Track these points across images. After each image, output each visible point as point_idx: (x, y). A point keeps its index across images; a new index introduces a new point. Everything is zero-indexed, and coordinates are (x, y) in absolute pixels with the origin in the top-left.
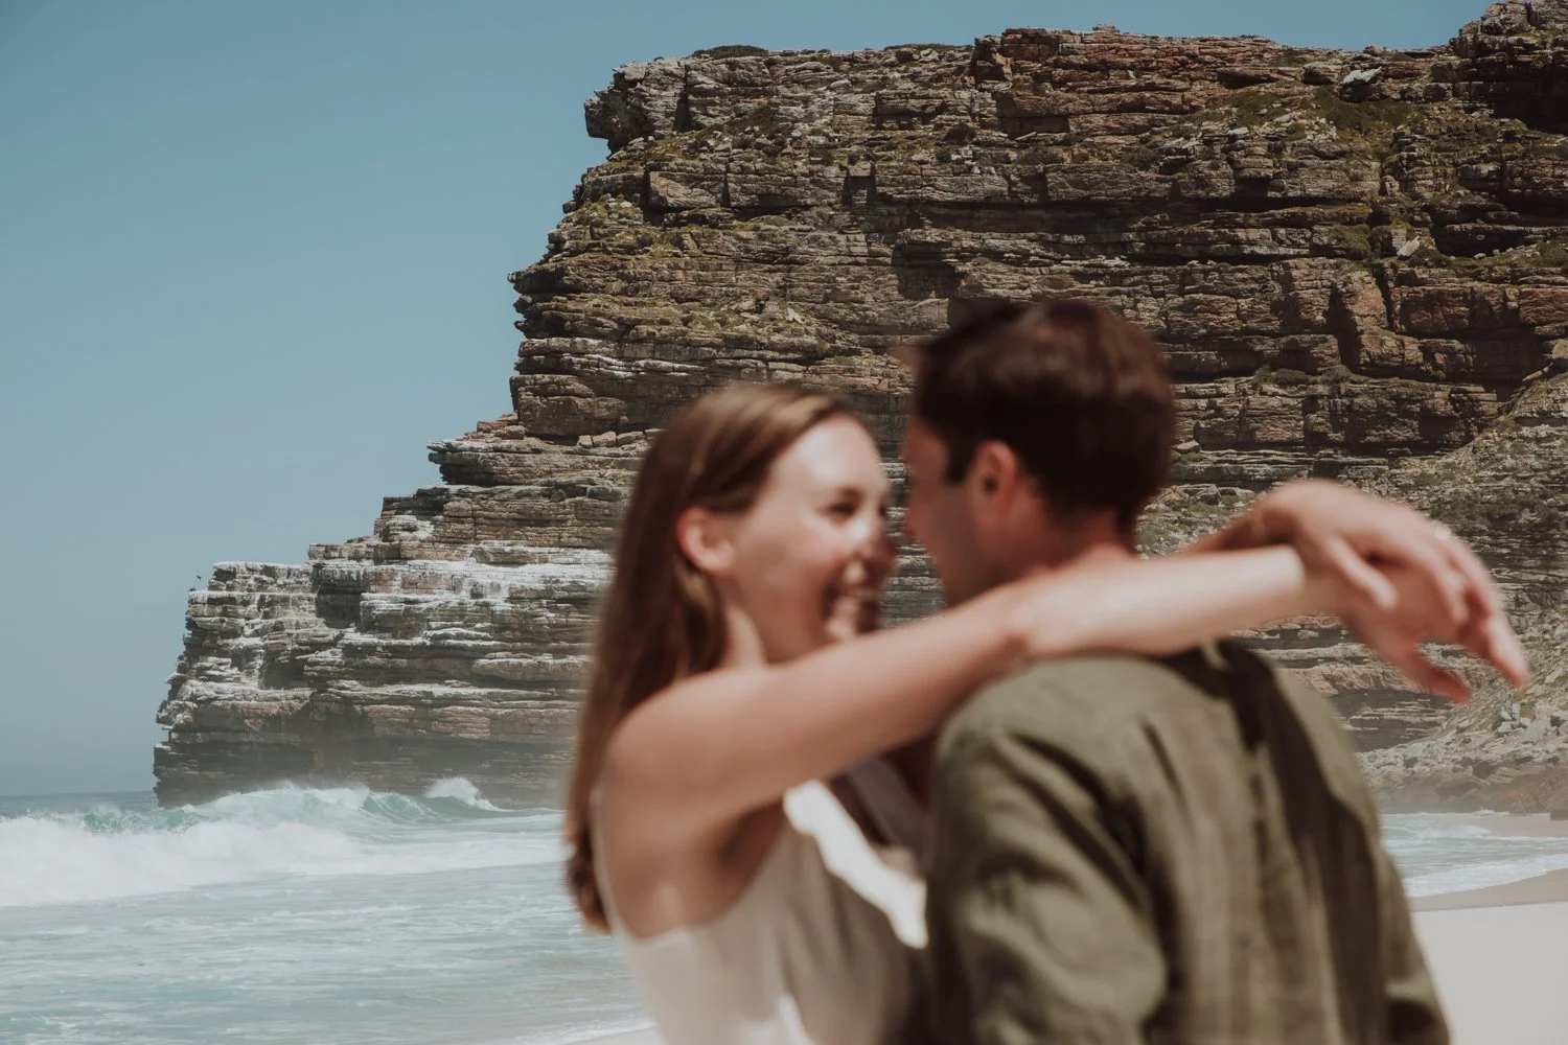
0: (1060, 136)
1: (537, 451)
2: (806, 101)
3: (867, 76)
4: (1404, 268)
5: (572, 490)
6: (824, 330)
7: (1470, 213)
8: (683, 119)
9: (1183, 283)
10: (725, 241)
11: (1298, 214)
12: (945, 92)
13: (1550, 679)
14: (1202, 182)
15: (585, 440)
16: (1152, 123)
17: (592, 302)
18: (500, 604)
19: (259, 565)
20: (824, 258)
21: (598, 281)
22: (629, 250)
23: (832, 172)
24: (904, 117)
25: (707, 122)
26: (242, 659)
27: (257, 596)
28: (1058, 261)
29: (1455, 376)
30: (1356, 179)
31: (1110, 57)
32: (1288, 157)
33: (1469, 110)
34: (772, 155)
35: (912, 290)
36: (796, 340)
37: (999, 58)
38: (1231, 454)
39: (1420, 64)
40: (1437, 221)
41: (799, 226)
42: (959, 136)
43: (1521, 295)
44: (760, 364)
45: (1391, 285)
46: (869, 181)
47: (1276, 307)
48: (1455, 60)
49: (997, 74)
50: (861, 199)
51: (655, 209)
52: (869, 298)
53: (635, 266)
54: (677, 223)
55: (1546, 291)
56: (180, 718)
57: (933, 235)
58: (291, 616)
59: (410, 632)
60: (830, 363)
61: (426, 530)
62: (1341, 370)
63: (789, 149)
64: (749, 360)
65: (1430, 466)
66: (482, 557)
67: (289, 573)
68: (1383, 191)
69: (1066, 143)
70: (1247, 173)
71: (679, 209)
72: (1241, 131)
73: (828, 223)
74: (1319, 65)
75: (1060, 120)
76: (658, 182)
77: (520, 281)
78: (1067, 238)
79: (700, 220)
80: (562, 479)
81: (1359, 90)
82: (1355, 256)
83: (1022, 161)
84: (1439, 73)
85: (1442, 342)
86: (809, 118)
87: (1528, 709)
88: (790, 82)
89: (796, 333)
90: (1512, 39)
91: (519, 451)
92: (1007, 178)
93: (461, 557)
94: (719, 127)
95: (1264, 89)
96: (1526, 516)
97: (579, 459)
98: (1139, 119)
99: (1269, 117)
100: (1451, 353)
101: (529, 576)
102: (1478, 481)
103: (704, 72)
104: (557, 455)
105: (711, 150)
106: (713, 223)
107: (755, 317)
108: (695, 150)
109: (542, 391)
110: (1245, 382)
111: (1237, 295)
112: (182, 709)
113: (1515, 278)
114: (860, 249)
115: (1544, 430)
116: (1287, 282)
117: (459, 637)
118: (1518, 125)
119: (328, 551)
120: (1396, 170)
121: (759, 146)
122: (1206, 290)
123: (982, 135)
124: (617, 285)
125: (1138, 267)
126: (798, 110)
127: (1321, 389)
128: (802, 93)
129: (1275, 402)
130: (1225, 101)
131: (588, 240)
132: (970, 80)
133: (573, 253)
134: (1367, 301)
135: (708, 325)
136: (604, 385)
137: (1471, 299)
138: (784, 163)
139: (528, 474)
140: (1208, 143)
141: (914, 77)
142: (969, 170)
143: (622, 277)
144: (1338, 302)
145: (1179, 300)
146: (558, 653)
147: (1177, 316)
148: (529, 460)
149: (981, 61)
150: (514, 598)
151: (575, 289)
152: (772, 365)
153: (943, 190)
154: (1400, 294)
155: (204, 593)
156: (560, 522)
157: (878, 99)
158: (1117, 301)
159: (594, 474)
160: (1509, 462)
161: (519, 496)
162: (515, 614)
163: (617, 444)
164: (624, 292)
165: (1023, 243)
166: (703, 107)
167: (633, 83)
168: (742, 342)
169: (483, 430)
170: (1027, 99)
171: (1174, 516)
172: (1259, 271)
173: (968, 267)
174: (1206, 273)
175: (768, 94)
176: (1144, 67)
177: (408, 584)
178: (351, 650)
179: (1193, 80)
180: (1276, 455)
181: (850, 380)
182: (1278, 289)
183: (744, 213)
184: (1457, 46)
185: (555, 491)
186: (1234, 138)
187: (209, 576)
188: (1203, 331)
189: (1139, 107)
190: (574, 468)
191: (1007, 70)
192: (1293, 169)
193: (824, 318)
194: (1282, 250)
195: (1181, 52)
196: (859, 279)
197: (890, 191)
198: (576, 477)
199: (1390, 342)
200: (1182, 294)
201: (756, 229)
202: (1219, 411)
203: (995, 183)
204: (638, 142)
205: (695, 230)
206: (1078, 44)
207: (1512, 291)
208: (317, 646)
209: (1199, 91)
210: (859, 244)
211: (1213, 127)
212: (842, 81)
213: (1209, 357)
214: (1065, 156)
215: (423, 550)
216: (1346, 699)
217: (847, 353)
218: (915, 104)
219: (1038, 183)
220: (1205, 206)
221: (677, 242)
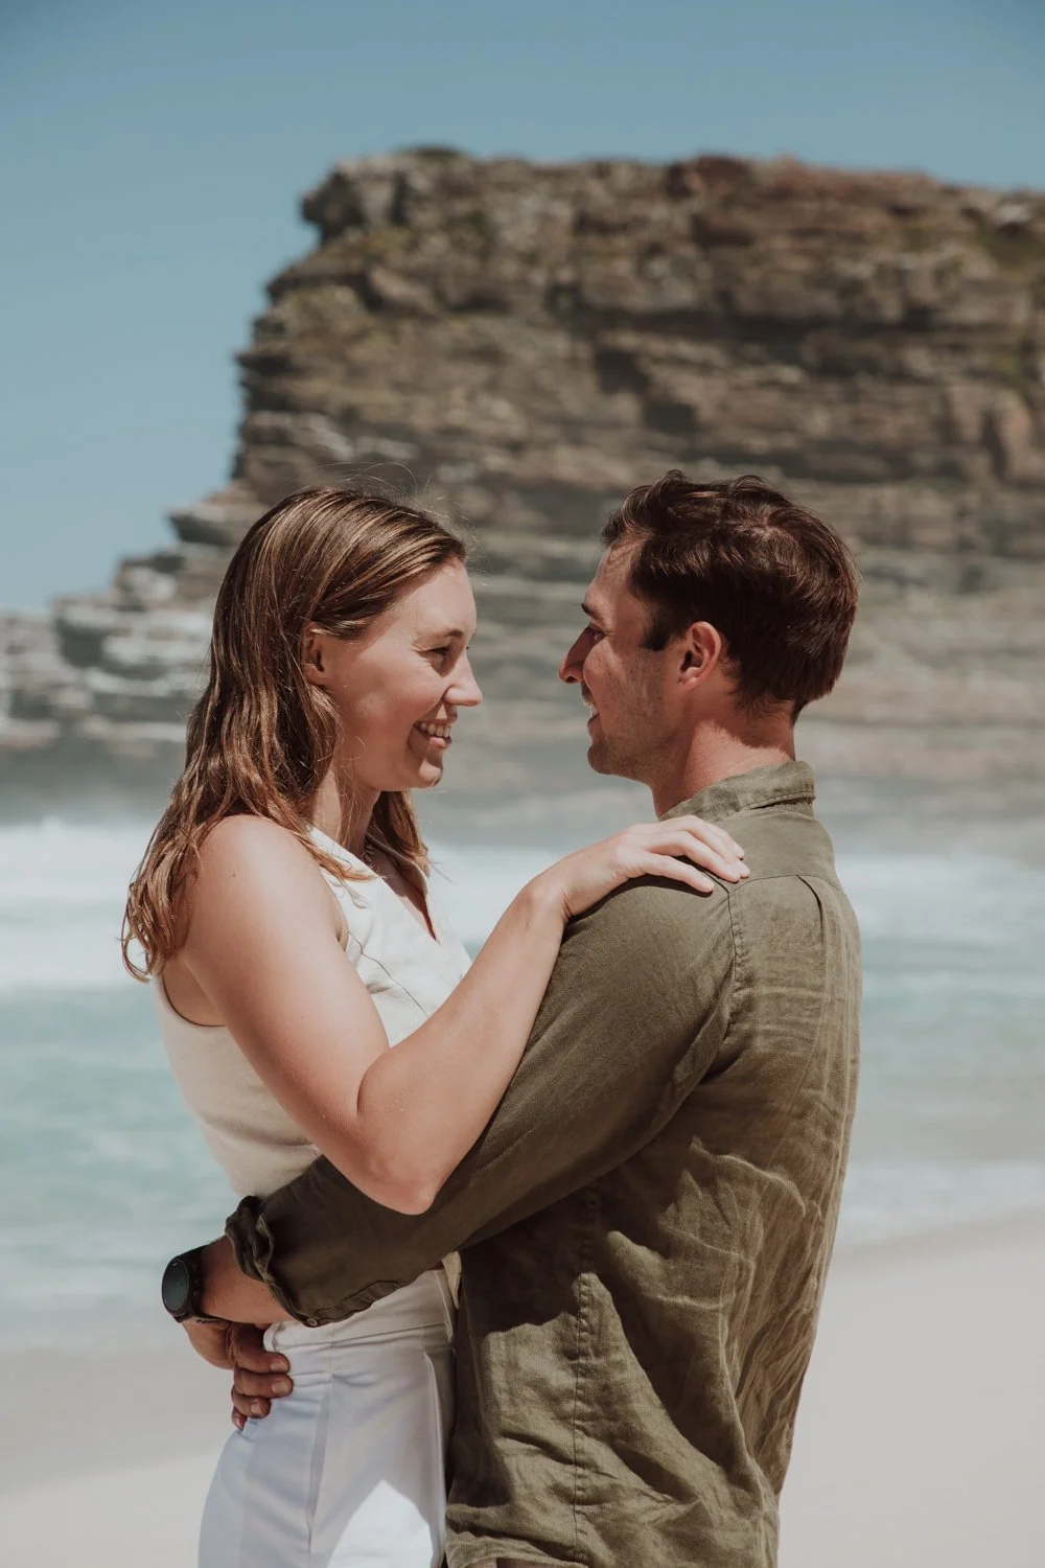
0: (747, 255)
2: (512, 207)
3: (570, 187)
6: (532, 422)
8: (397, 215)
9: (853, 397)
10: (440, 337)
11: (958, 340)
12: (640, 207)
14: (873, 305)
16: (827, 250)
17: (318, 386)
20: (529, 356)
21: (323, 364)
22: (351, 338)
23: (539, 277)
25: (421, 220)
28: (740, 368)
30: (1009, 310)
31: (792, 185)
34: (484, 255)
35: (609, 387)
36: (505, 431)
37: (694, 180)
38: (889, 554)
41: (507, 324)
42: (654, 250)
44: (473, 450)
45: (1040, 409)
46: (574, 289)
47: (934, 423)
49: (690, 193)
51: (373, 301)
52: (568, 397)
54: (397, 315)
57: (627, 340)
58: (32, 659)
59: (151, 680)
60: (534, 454)
61: (165, 587)
62: (991, 482)
63: (498, 253)
64: (461, 447)
67: (31, 621)
68: (1033, 321)
69: (756, 261)
70: (916, 300)
71: (396, 302)
72: (910, 261)
73: (530, 323)
74: (976, 201)
75: (741, 239)
76: (378, 276)
77: (244, 361)
78: (754, 350)
79: (415, 314)
81: (1013, 230)
82: (1008, 381)
83: (712, 276)
86: (516, 223)
89: (506, 422)
92: (697, 289)
93: (196, 611)
94: (433, 226)
95: (927, 221)
98: (816, 244)
103: (422, 175)
105: (427, 249)
106: (429, 318)
107: (467, 407)
108: (413, 246)
109: (268, 464)
110: (905, 489)
111: (900, 410)
114: (562, 349)
116: (946, 402)
119: (66, 602)
121: (472, 248)
122: (875, 406)
123: (676, 250)
124: (340, 370)
125: (812, 380)
126: (504, 215)
127: (973, 500)
128: (508, 198)
129: (931, 511)
130: (893, 230)
131: (311, 326)
132: (664, 197)
133: (299, 338)
134: (1018, 425)
135: (427, 413)
136: (327, 463)
138: (494, 266)
140: (881, 268)
141: (613, 191)
142: (663, 283)
143: (345, 362)
144: (991, 423)
145: (847, 412)
147: (846, 427)
149: (674, 181)
151: (299, 372)
152: (484, 454)
153: (639, 299)
157: (581, 212)
158: (793, 409)
164: (346, 376)
165: (709, 352)
166: (418, 207)
167: (350, 181)
168: (457, 431)
169: (214, 499)
170: (718, 220)
172: (922, 390)
173: (660, 372)
175: (478, 197)
176: (821, 194)
177: (150, 636)
178: (98, 695)
179: (864, 208)
180: (931, 557)
181: (550, 470)
182: (936, 409)
183: (457, 310)
186: (902, 268)
188: (868, 442)
189: (817, 233)
191: (700, 190)
192: (954, 299)
193: (528, 411)
194: (943, 372)
196: (560, 375)
197: (592, 297)
199: (1036, 460)
200: (851, 405)
201: (469, 326)
202: (882, 517)
203: (682, 295)
204: (353, 237)
205: (413, 323)
206: (763, 172)
208: (59, 686)
209: (871, 220)
210: (560, 344)
211: (885, 255)
212: (545, 187)
213: (871, 465)
214: (752, 275)
215: (165, 605)
216: (999, 777)
217: (546, 445)
218: (614, 216)
219: (725, 297)
220: (875, 328)
221: (394, 334)
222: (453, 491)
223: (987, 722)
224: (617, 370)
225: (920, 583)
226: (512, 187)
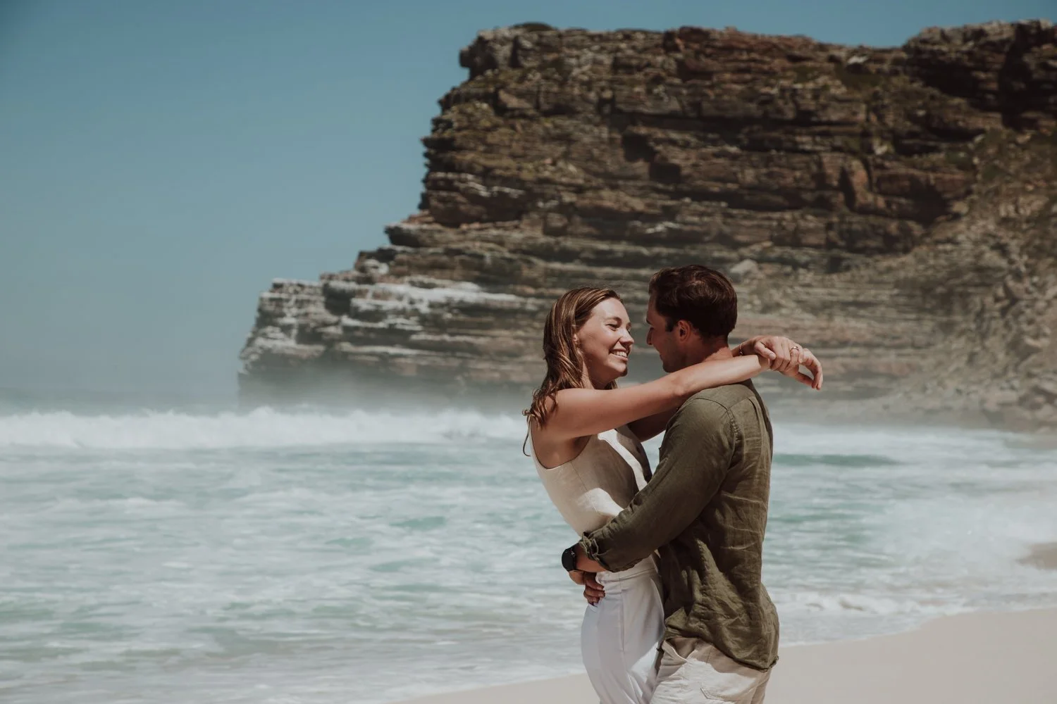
0: (708, 83)
1: (440, 231)
2: (578, 57)
3: (609, 45)
4: (879, 161)
5: (459, 252)
6: (588, 176)
7: (912, 135)
8: (514, 62)
9: (768, 162)
10: (538, 128)
11: (826, 130)
12: (649, 57)
13: (952, 369)
14: (779, 111)
15: (464, 227)
16: (753, 80)
17: (469, 156)
18: (424, 309)
19: (295, 281)
20: (587, 139)
21: (472, 145)
22: (488, 130)
23: (592, 96)
24: (629, 69)
25: (527, 64)
26: (286, 329)
27: (294, 298)
28: (705, 147)
29: (902, 216)
30: (855, 114)
31: (734, 44)
32: (822, 100)
33: (912, 82)
34: (562, 84)
35: (631, 157)
36: (574, 181)
37: (678, 41)
38: (788, 250)
39: (886, 56)
40: (895, 138)
41: (575, 122)
42: (657, 80)
43: (936, 179)
44: (555, 193)
45: (872, 169)
46: (612, 101)
47: (814, 177)
48: (904, 55)
49: (676, 49)
50: (607, 110)
51: (500, 109)
52: (609, 162)
53: (492, 138)
54: (513, 117)
55: (947, 177)
56: (254, 357)
57: (643, 131)
58: (311, 309)
59: (377, 320)
60: (590, 194)
61: (384, 269)
62: (845, 210)
63: (570, 82)
64: (550, 190)
65: (892, 262)
66: (413, 284)
67: (311, 287)
68: (868, 120)
69: (712, 87)
70: (803, 108)
71: (513, 110)
72: (799, 86)
73: (589, 121)
74: (836, 53)
75: (707, 75)
76: (503, 96)
77: (426, 142)
78: (710, 136)
79: (523, 116)
80: (454, 246)
81: (857, 68)
82: (854, 153)
83: (689, 95)
84: (897, 62)
85: (896, 199)
86: (580, 66)
87: (941, 384)
88: (570, 46)
89: (574, 177)
90: (936, 48)
91: (432, 231)
92: (680, 102)
93: (402, 283)
94: (533, 68)
95: (810, 64)
96: (940, 290)
97: (461, 237)
98: (748, 77)
99: (814, 78)
100: (899, 205)
101: (438, 295)
102: (917, 271)
103: (527, 39)
104: (450, 234)
105: (530, 80)
106: (531, 118)
107: (552, 168)
108: (522, 79)
109: (442, 200)
110: (797, 214)
111: (794, 169)
112: (254, 353)
113: (934, 169)
114: (605, 135)
115: (949, 247)
116: (820, 164)
117: (403, 324)
118: (935, 92)
119: (331, 277)
120: (875, 110)
121: (555, 80)
122: (780, 166)
123: (669, 80)
124: (481, 148)
125: (745, 153)
126: (573, 61)
127: (835, 219)
128: (575, 52)
129: (811, 225)
130: (790, 69)
131: (465, 124)
132: (662, 51)
133: (459, 130)
134: (859, 177)
135: (530, 171)
136: (475, 198)
137: (912, 178)
138: (568, 89)
139: (435, 243)
140: (783, 90)
141: (634, 48)
142: (662, 99)
143: (485, 143)
144: (845, 176)
145: (764, 171)
146: (452, 335)
147: (764, 179)
148: (437, 236)
149: (668, 41)
150: (432, 305)
151: (460, 149)
152: (562, 194)
153: (648, 108)
154: (876, 173)
155: (267, 295)
156: (453, 268)
157: (616, 59)
158: (734, 169)
159: (469, 244)
160: (932, 262)
161: (433, 254)
162: (432, 314)
163: (481, 229)
164: (485, 152)
165: (687, 137)
166: (525, 57)
167: (487, 42)
168: (547, 181)
169: (411, 219)
170: (692, 63)
171: (771, 282)
172: (805, 158)
173: (659, 148)
174: (780, 158)
175: (559, 52)
176: (750, 50)
177: (376, 296)
178: (347, 329)
179: (773, 57)
180: (811, 251)
181: (598, 202)
182: (814, 168)
183: (547, 114)
184: (906, 48)
185: (450, 252)
186: (795, 90)
187: (270, 287)
188: (776, 187)
189: (747, 70)
190: (460, 241)
191: (682, 47)
192: (824, 107)
193: (587, 170)
194: (818, 148)
195: (769, 43)
196: (604, 151)
197: (622, 107)
198: (460, 246)
199: (870, 198)
200: (767, 166)
201: (553, 123)
202: (784, 228)
203: (674, 105)
204: (489, 73)
205: (522, 121)
206: (717, 36)
207: (932, 176)
208: (326, 325)
209: (778, 63)
210: (605, 133)
211: (785, 83)
212: (596, 47)
213: (779, 200)
214: (711, 94)
215: (382, 279)
216: (850, 375)
217: (597, 189)
218: (634, 62)
219: (697, 106)
220: (780, 124)
221: (513, 127)
222: (544, 215)
223: (844, 344)
224: (636, 147)
225: (805, 266)
226: (579, 47)
